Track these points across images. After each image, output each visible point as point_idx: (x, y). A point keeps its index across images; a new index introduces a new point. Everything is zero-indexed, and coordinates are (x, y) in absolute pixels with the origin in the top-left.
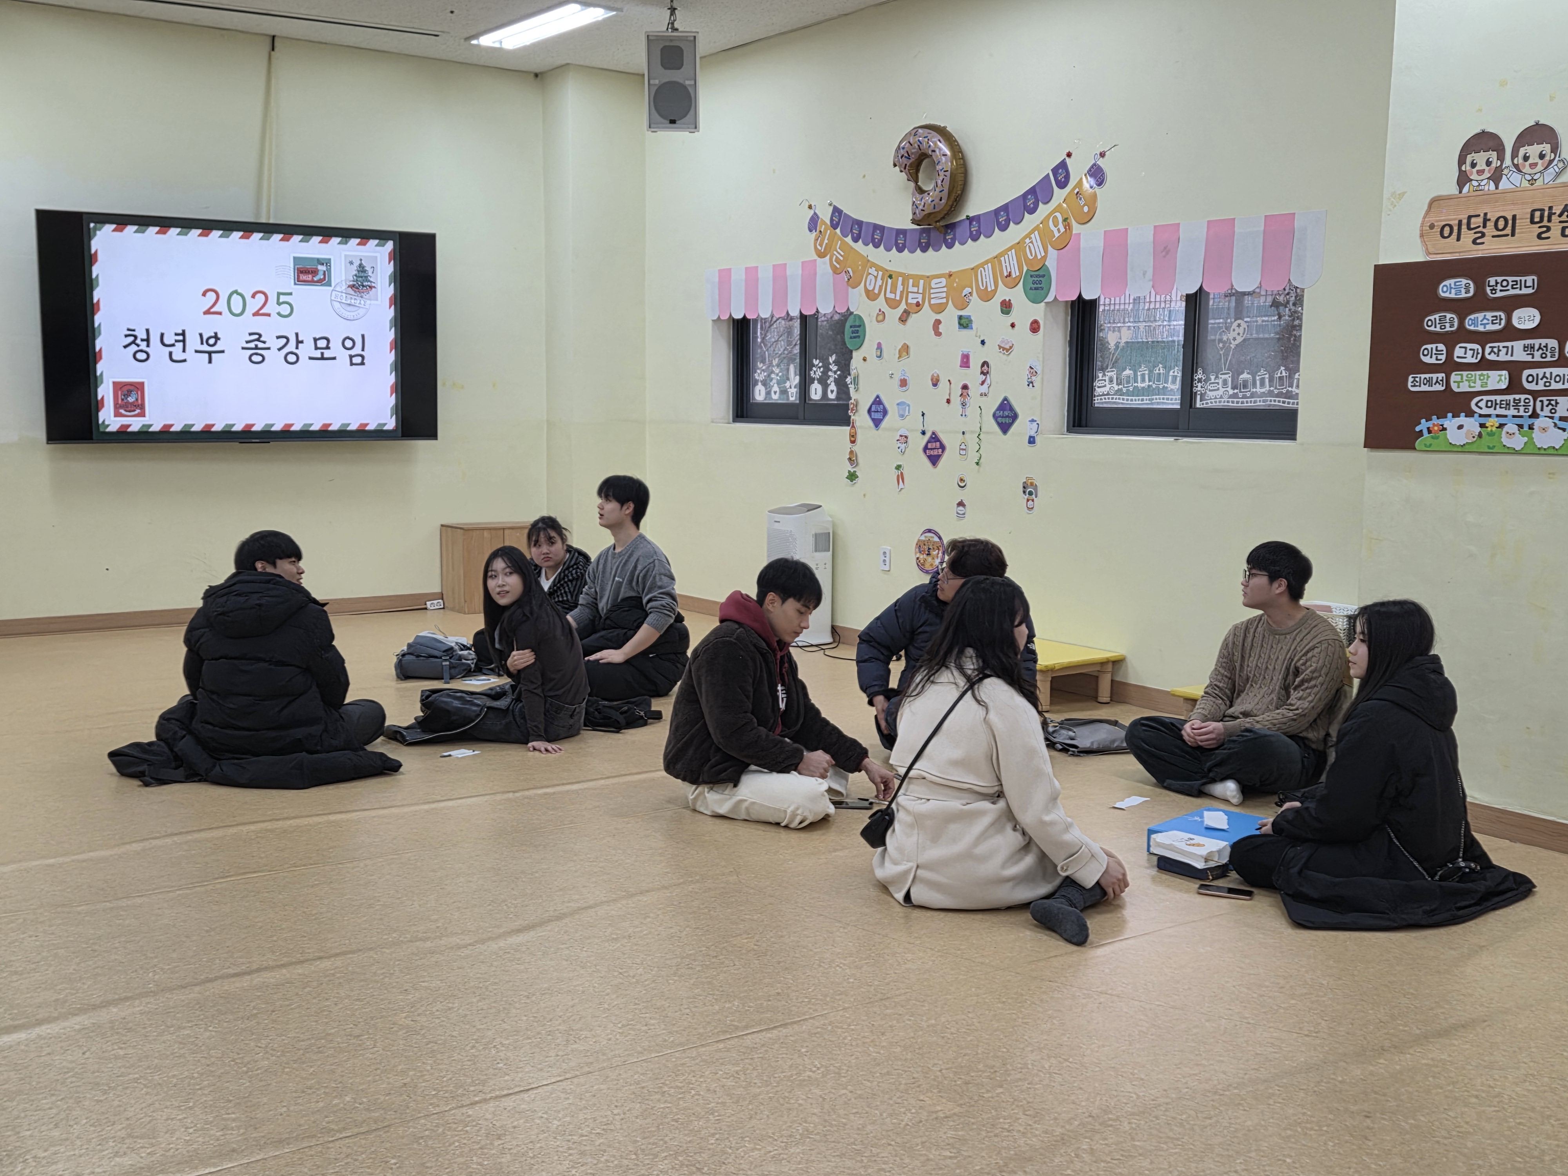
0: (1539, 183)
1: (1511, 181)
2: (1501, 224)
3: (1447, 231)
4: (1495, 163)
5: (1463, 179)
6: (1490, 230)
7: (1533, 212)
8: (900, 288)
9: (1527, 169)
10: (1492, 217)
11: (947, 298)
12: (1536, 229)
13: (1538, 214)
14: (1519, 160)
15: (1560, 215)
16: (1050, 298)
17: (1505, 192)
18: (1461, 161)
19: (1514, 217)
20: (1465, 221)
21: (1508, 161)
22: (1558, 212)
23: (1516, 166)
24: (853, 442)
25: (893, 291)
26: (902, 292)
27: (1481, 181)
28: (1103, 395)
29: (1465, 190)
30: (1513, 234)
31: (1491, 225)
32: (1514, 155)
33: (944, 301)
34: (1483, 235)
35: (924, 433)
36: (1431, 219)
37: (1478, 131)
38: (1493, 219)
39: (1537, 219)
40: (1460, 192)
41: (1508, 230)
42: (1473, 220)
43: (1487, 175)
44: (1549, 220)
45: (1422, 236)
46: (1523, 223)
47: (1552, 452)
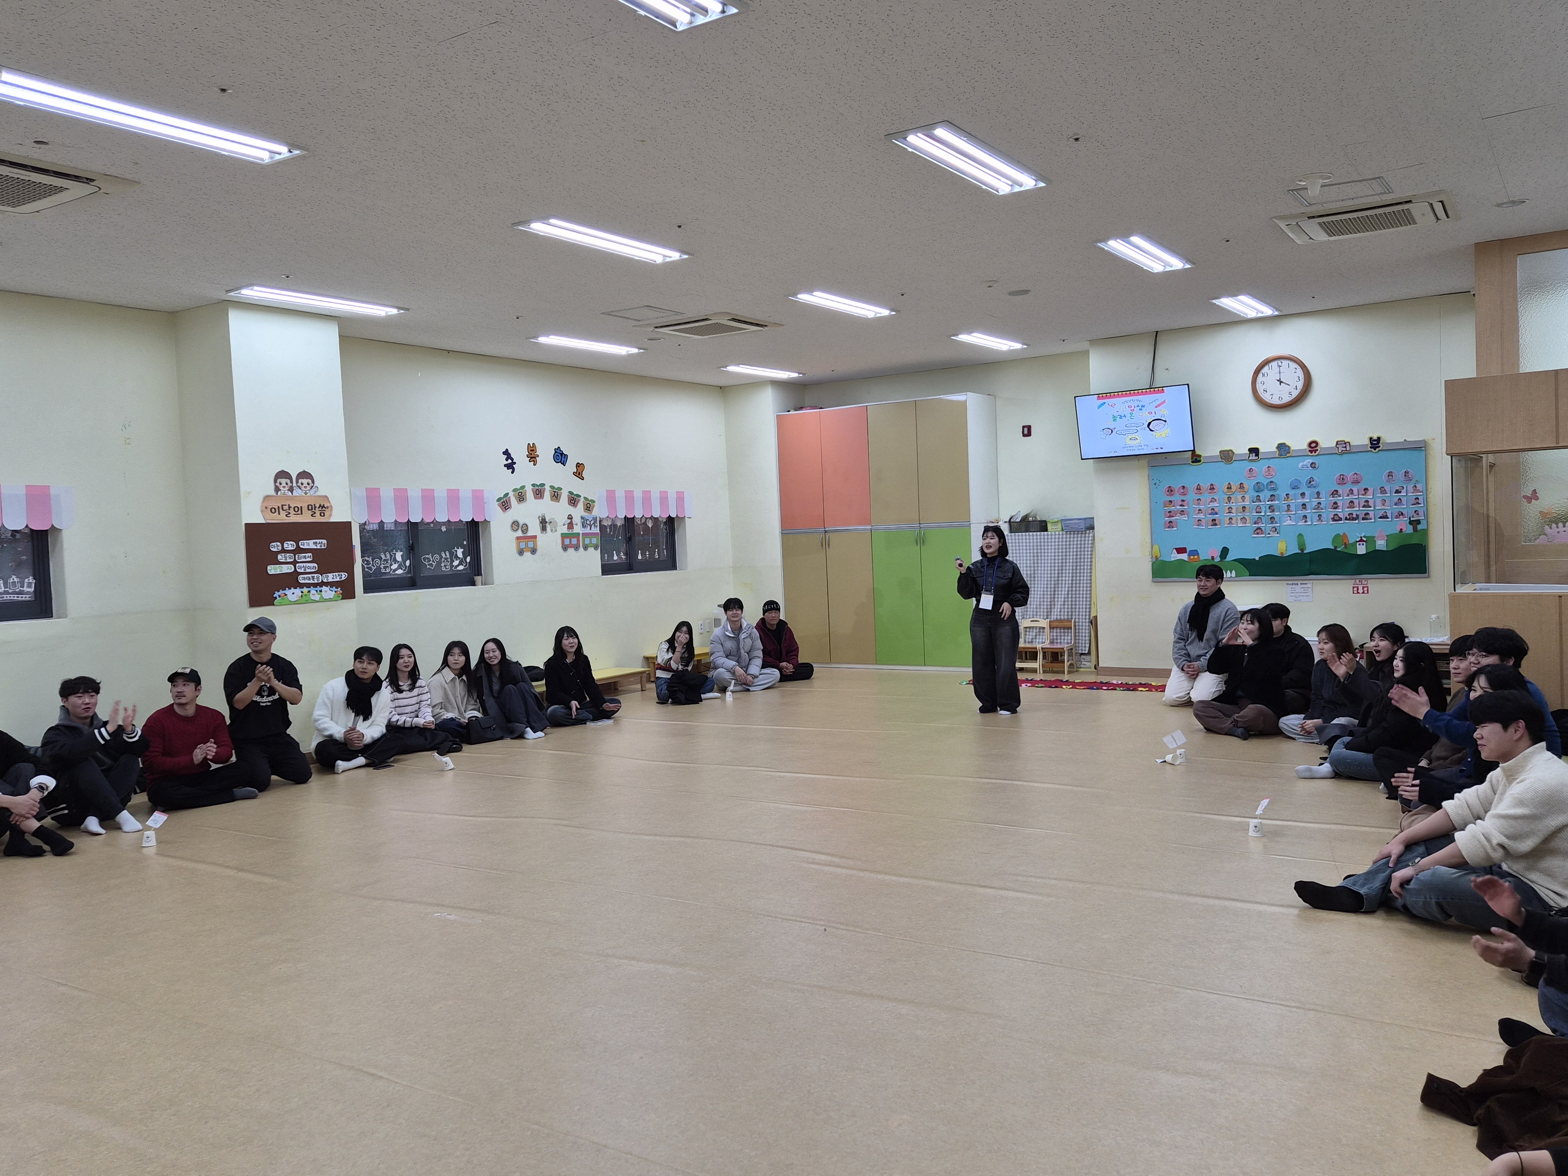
0: (308, 494)
1: (297, 492)
2: (296, 509)
3: (273, 510)
4: (290, 484)
5: (277, 490)
6: (292, 511)
7: (308, 506)
9: (303, 489)
10: (293, 506)
12: (310, 513)
13: (310, 507)
14: (299, 484)
15: (319, 508)
17: (296, 496)
18: (275, 482)
19: (301, 507)
20: (280, 507)
21: (294, 484)
22: (318, 507)
23: (299, 487)
27: (284, 490)
29: (279, 493)
30: (302, 514)
31: (292, 509)
32: (297, 482)
34: (289, 513)
36: (266, 504)
37: (280, 470)
38: (293, 507)
39: (310, 509)
40: (277, 494)
41: (299, 512)
42: (284, 507)
43: (287, 488)
44: (315, 509)
45: (262, 511)
46: (305, 510)
47: (330, 600)
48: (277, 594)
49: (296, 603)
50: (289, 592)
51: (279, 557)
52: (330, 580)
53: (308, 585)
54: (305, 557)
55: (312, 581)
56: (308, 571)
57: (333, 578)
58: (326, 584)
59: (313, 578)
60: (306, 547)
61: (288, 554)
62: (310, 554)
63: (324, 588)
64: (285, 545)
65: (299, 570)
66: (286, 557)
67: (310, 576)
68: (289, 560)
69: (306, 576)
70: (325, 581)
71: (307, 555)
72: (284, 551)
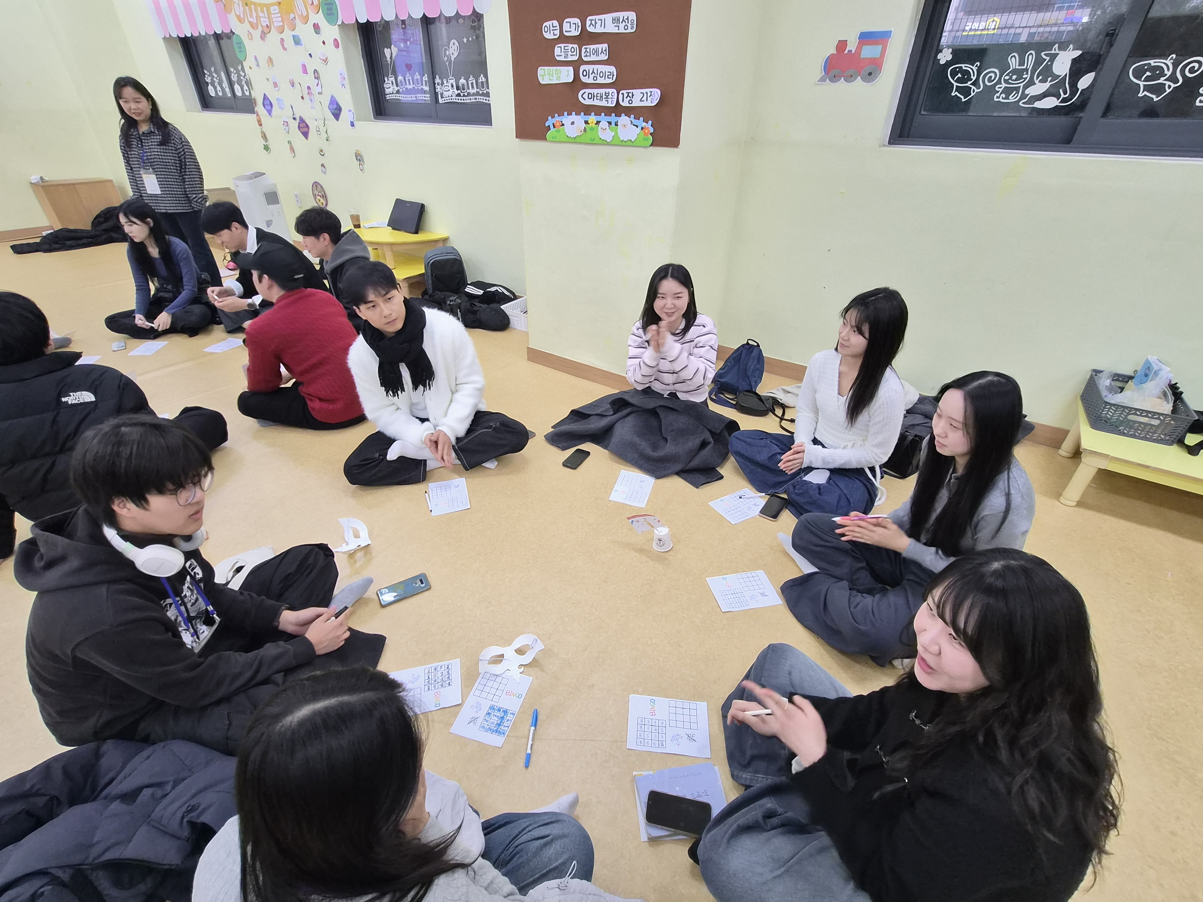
8: (254, 14)
11: (282, 21)
16: (339, 22)
24: (261, 125)
25: (251, 16)
26: (256, 17)
28: (390, 94)
33: (281, 24)
35: (294, 119)
47: (630, 144)
48: (550, 122)
49: (574, 141)
50: (567, 119)
51: (557, 51)
52: (636, 103)
53: (598, 110)
54: (596, 52)
55: (604, 103)
56: (600, 81)
57: (641, 100)
58: (629, 111)
59: (607, 95)
60: (599, 30)
61: (570, 46)
62: (605, 46)
63: (624, 119)
64: (566, 27)
65: (584, 79)
66: (566, 51)
67: (603, 91)
68: (570, 58)
69: (595, 91)
70: (625, 104)
71: (600, 46)
72: (563, 39)
